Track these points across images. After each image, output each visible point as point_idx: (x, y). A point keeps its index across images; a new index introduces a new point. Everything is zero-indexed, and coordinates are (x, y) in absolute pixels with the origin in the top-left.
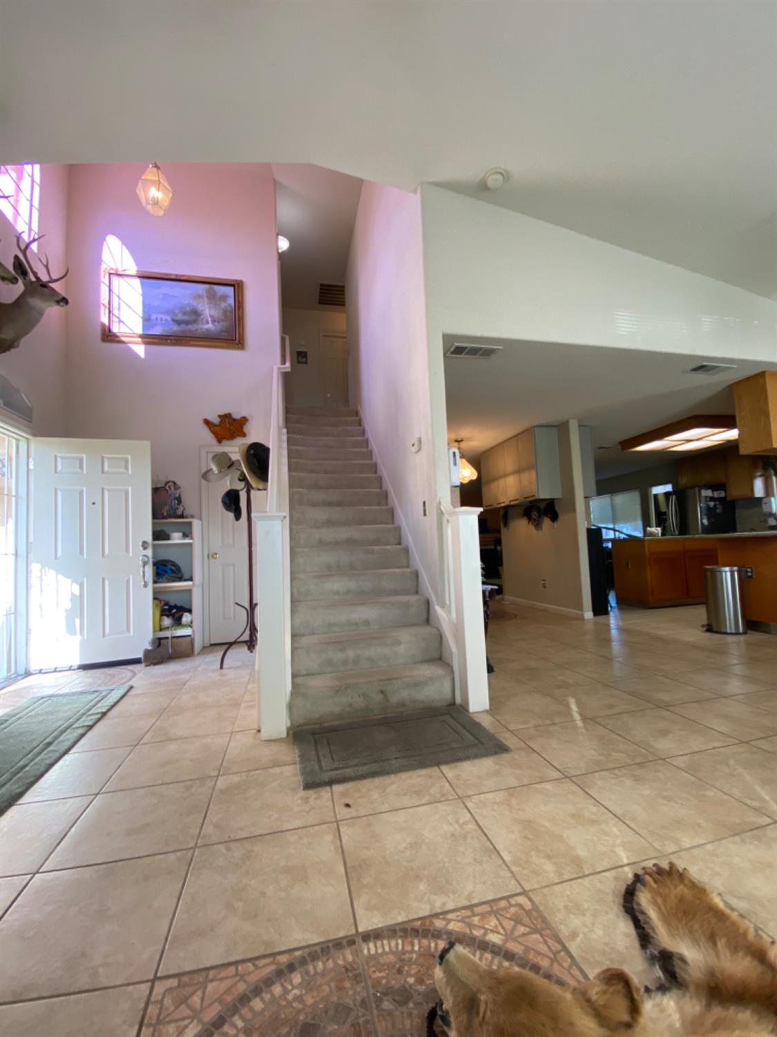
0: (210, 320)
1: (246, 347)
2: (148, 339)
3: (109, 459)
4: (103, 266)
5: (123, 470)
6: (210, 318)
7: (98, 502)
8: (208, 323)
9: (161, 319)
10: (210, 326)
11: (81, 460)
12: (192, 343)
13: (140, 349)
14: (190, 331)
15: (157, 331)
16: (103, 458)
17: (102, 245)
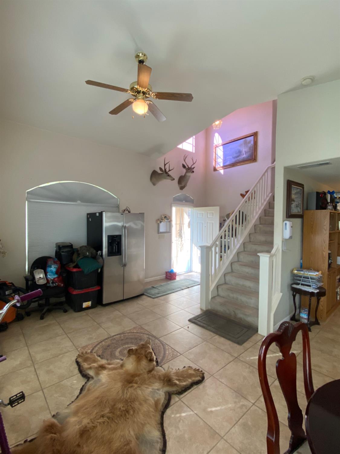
0: (244, 153)
1: (257, 161)
2: (225, 167)
3: (209, 213)
4: (214, 145)
5: (212, 216)
6: (245, 153)
7: (206, 226)
8: (244, 155)
9: (229, 158)
10: (244, 156)
11: (203, 214)
12: (238, 165)
13: (222, 171)
14: (238, 160)
15: (228, 163)
16: (207, 213)
17: (214, 137)
